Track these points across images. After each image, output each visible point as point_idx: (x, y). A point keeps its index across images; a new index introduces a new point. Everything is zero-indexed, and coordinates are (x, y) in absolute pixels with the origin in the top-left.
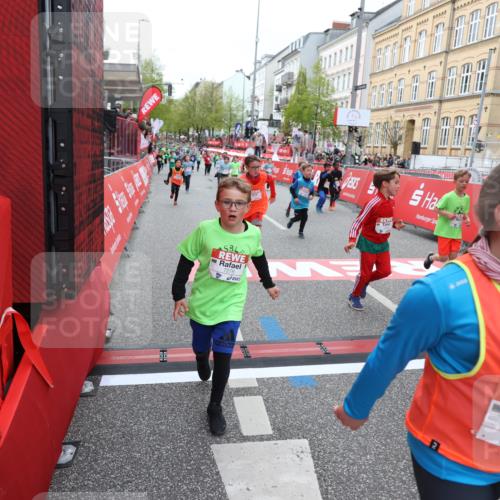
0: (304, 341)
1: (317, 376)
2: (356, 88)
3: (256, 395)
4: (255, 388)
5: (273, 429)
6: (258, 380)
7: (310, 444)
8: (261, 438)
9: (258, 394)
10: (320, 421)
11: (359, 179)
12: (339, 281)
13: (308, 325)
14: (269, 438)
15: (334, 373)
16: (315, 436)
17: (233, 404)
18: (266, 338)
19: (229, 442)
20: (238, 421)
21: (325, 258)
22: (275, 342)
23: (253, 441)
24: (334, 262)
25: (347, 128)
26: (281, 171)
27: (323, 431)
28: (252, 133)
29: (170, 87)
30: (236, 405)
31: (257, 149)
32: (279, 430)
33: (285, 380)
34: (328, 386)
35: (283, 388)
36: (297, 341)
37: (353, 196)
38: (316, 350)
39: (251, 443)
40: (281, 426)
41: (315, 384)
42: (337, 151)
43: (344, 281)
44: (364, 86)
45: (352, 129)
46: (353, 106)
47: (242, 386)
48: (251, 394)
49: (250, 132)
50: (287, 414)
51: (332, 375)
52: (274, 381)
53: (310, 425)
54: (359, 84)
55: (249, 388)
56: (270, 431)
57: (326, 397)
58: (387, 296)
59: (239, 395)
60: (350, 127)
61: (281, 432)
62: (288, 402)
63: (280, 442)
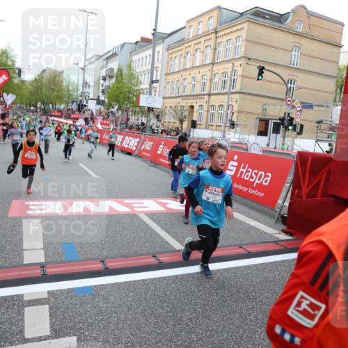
0: (91, 259)
1: (95, 286)
2: (152, 82)
3: (44, 304)
4: (45, 299)
5: (51, 331)
6: (49, 292)
7: (77, 340)
8: (40, 339)
9: (47, 303)
10: (90, 321)
11: (152, 143)
12: (127, 215)
13: (98, 247)
14: (46, 338)
15: (108, 283)
16: (83, 333)
17: (23, 313)
18: (63, 259)
19: (12, 345)
20: (24, 326)
21: (122, 198)
22: (69, 262)
23: (33, 342)
24: (126, 201)
25: (146, 109)
26: (102, 136)
27: (90, 328)
28: (83, 108)
29: (20, 70)
30: (25, 314)
31: (86, 120)
32: (56, 331)
33: (69, 291)
34: (102, 293)
35: (67, 298)
36: (86, 260)
37: (148, 155)
38: (99, 266)
39: (31, 344)
40: (58, 327)
41: (93, 292)
42: (143, 124)
43: (131, 214)
44: (157, 81)
45: (150, 109)
46: (150, 94)
47: (34, 298)
48: (40, 304)
49: (81, 107)
50: (64, 318)
51: (107, 285)
52: (61, 292)
53: (81, 325)
54: (154, 79)
55: (40, 299)
56: (48, 333)
57: (98, 302)
58: (159, 224)
59: (30, 306)
60: (149, 108)
61: (57, 333)
62: (68, 308)
63: (54, 341)
